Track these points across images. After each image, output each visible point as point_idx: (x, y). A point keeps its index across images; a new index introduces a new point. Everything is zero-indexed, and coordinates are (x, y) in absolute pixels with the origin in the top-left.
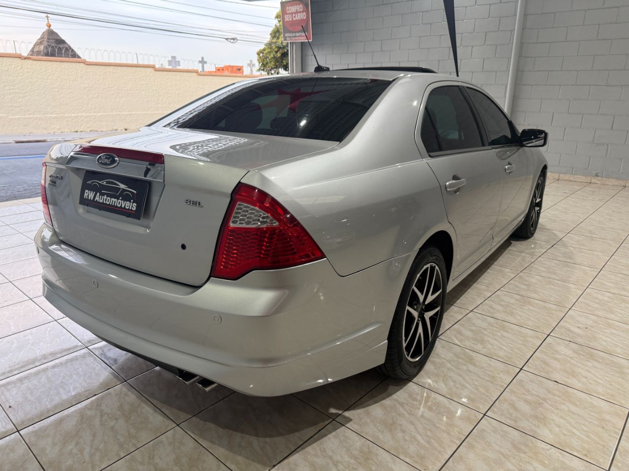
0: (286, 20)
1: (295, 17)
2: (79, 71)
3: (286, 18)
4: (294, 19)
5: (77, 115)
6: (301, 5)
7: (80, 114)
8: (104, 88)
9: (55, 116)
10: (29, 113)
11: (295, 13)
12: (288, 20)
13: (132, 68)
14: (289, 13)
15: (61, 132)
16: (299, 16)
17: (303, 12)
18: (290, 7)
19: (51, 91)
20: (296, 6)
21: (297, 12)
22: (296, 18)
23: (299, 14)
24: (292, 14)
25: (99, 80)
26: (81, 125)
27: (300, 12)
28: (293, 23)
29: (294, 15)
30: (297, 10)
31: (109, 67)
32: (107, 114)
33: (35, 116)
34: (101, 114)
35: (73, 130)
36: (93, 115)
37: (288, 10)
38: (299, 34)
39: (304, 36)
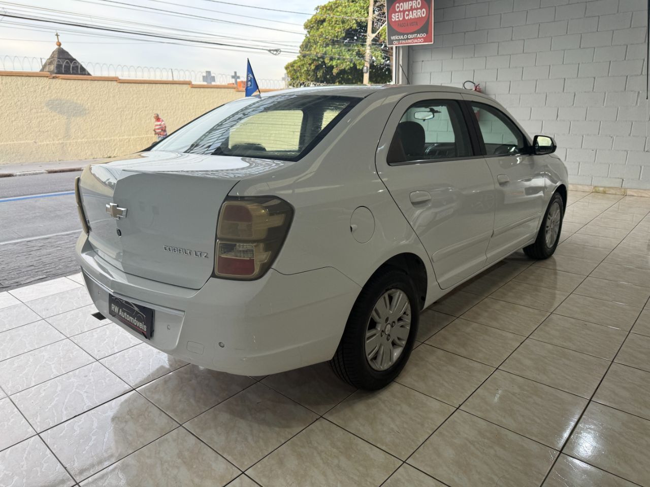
0: (393, 20)
1: (408, 15)
2: (112, 89)
3: (393, 17)
4: (407, 18)
11: (409, 11)
12: (398, 20)
13: (168, 85)
14: (400, 11)
16: (415, 15)
17: (421, 8)
18: (401, 4)
20: (410, 2)
21: (412, 9)
22: (411, 16)
23: (414, 11)
24: (404, 11)
27: (417, 9)
28: (404, 23)
29: (407, 13)
30: (412, 7)
37: (398, 7)
38: (414, 36)
39: (420, 38)
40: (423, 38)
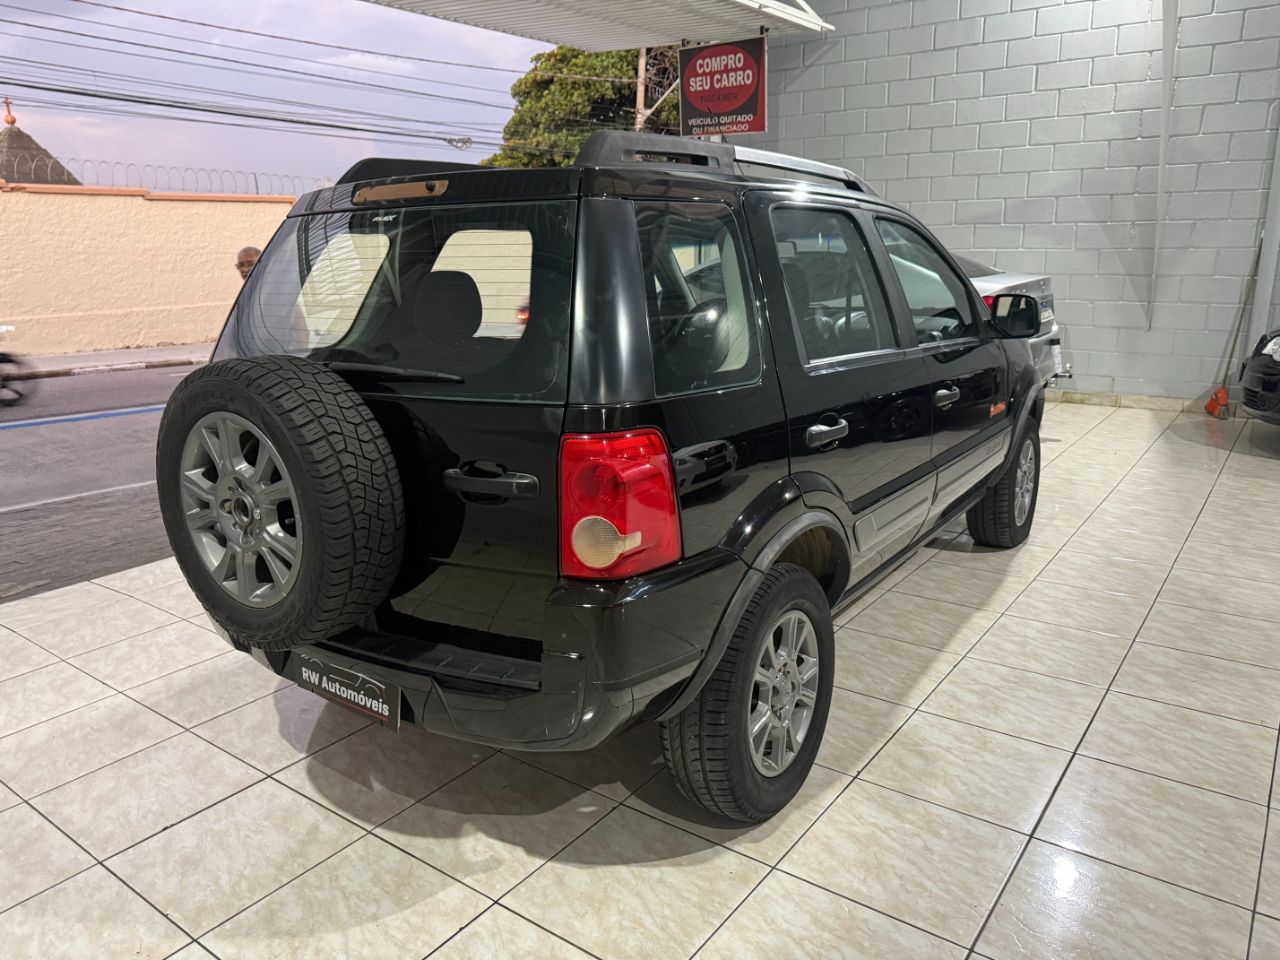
0: (692, 89)
1: (719, 81)
2: (133, 213)
3: (692, 83)
5: (129, 310)
6: (740, 55)
7: (134, 309)
8: (188, 250)
9: (80, 314)
10: (23, 309)
11: (721, 73)
12: (701, 88)
13: (246, 204)
14: (704, 74)
15: (95, 350)
16: (732, 80)
17: (743, 69)
19: (71, 259)
20: (725, 57)
21: (727, 70)
22: (725, 83)
23: (733, 74)
24: (712, 74)
25: (176, 233)
26: (139, 333)
27: (736, 70)
28: (713, 95)
29: (717, 76)
30: (726, 66)
31: (197, 204)
32: (194, 306)
33: (36, 317)
34: (181, 306)
35: (121, 345)
36: (163, 311)
37: (701, 66)
38: (730, 119)
39: (743, 123)
40: (747, 122)
